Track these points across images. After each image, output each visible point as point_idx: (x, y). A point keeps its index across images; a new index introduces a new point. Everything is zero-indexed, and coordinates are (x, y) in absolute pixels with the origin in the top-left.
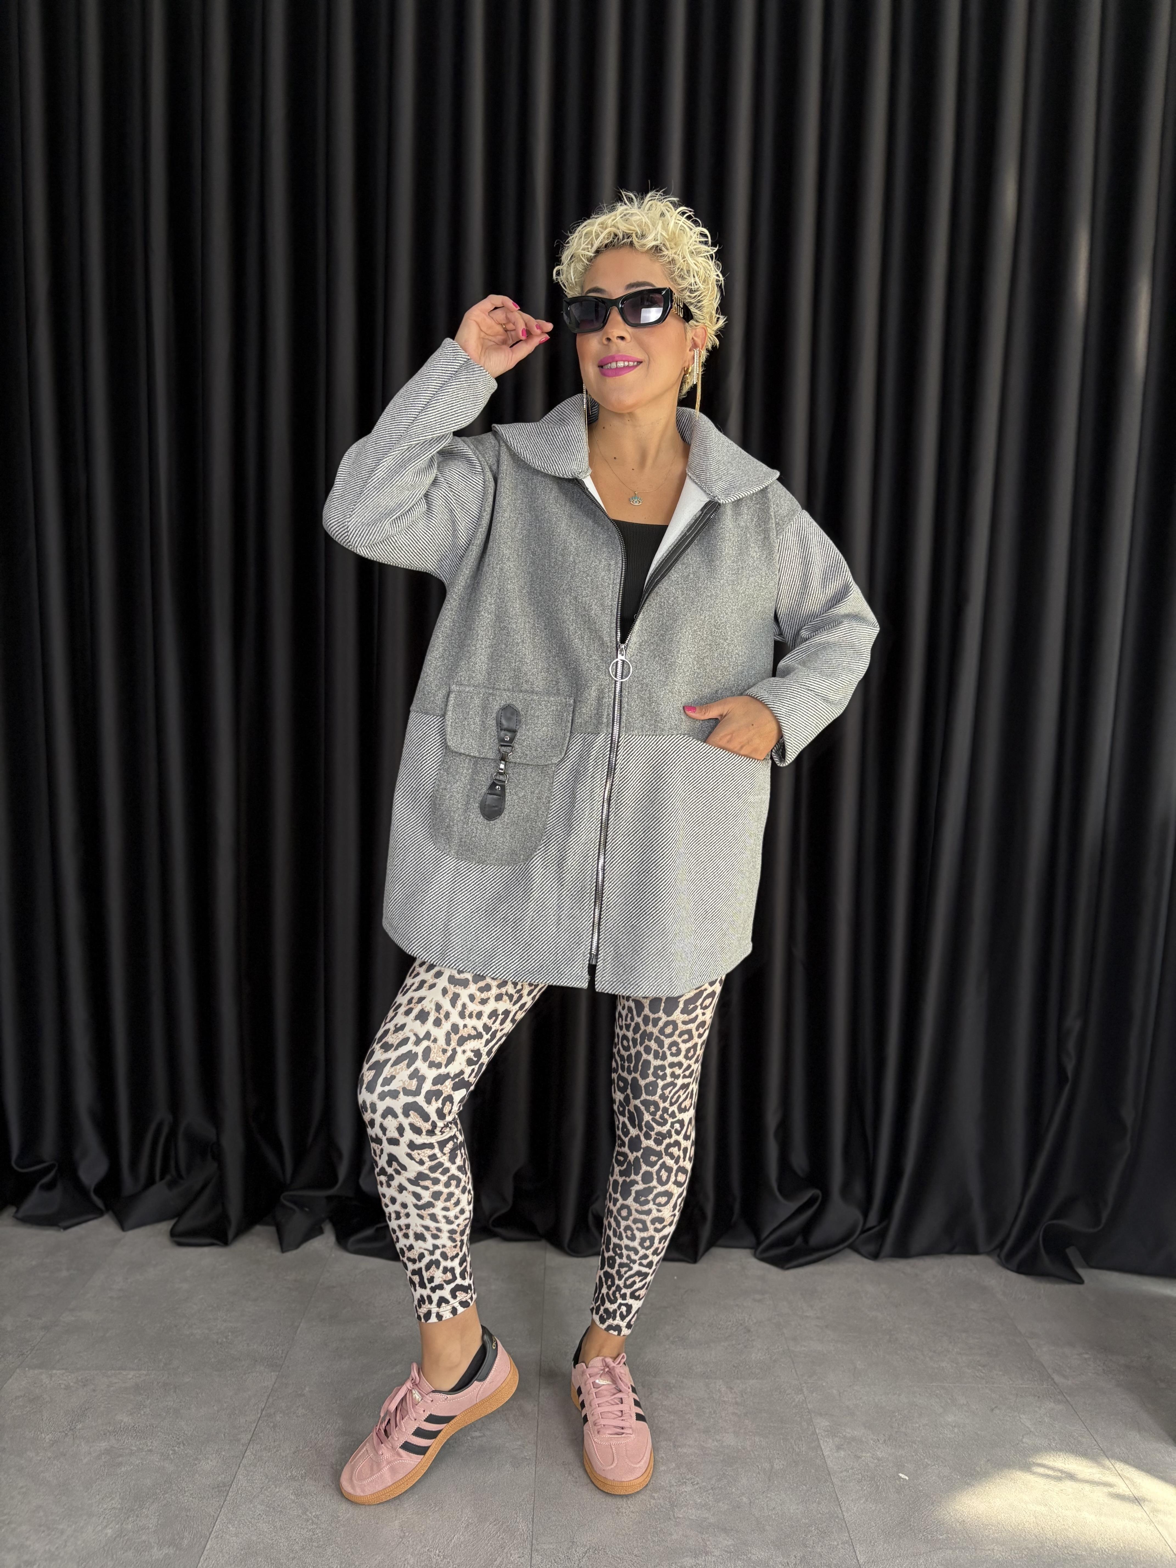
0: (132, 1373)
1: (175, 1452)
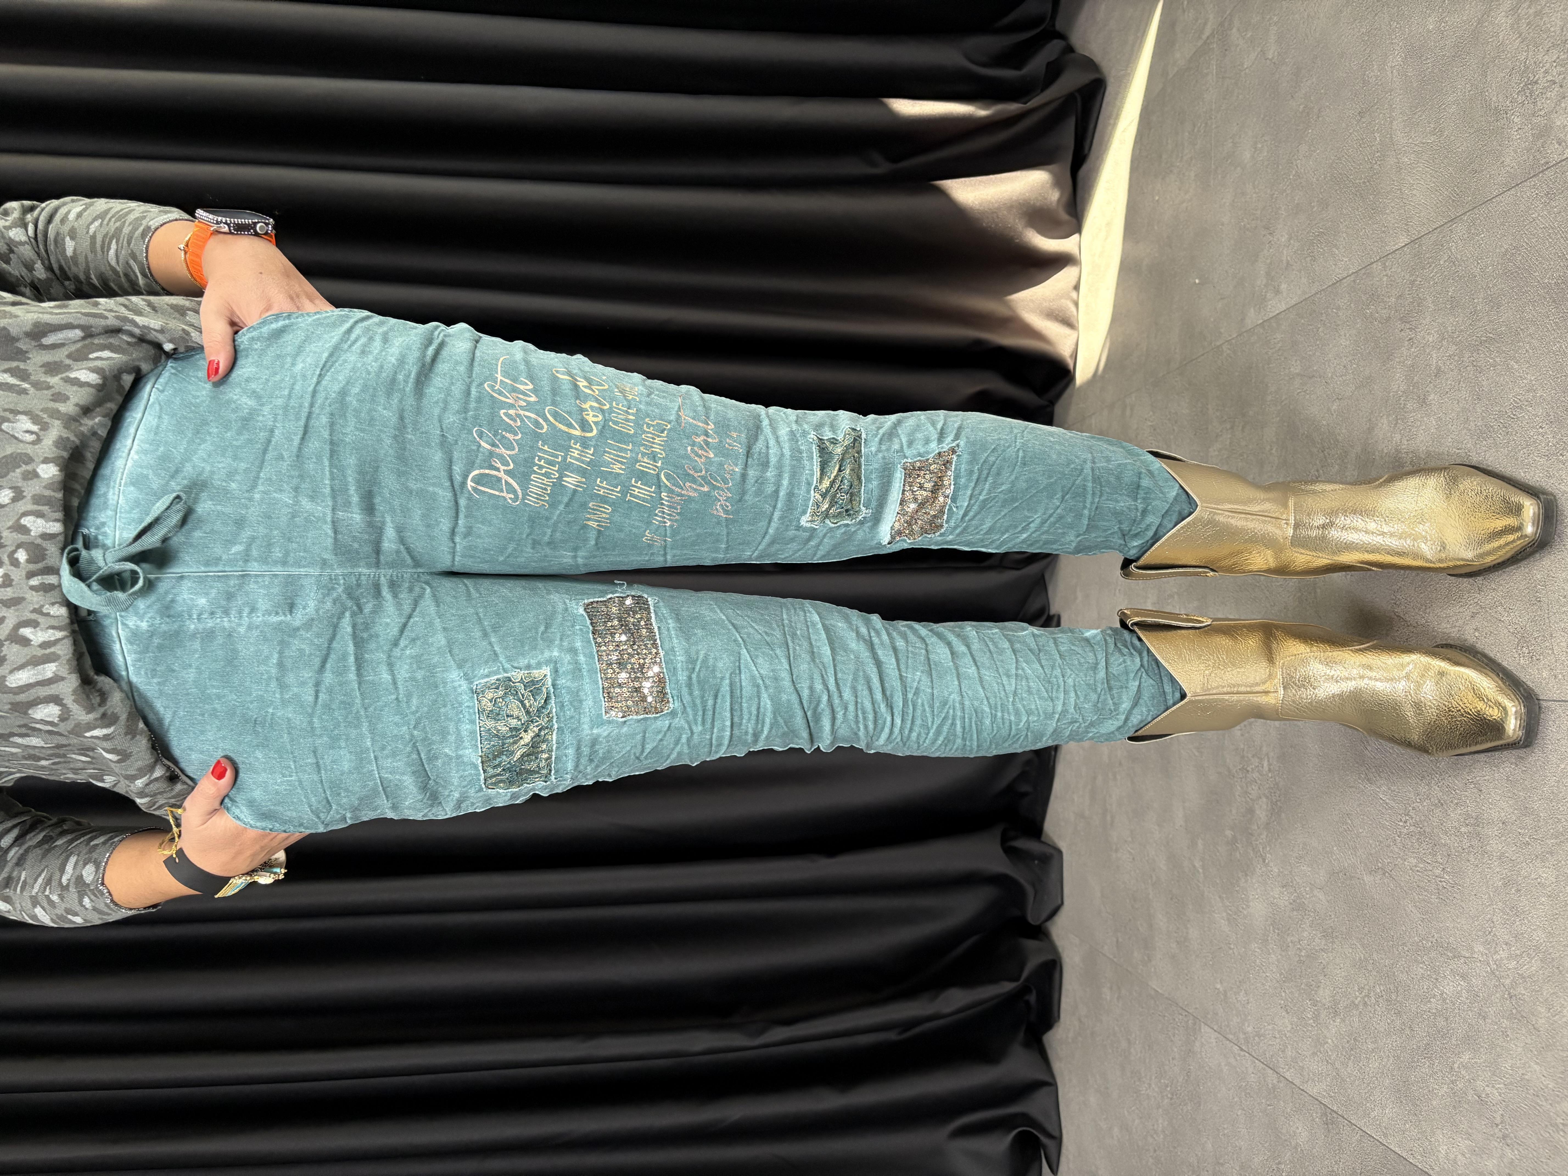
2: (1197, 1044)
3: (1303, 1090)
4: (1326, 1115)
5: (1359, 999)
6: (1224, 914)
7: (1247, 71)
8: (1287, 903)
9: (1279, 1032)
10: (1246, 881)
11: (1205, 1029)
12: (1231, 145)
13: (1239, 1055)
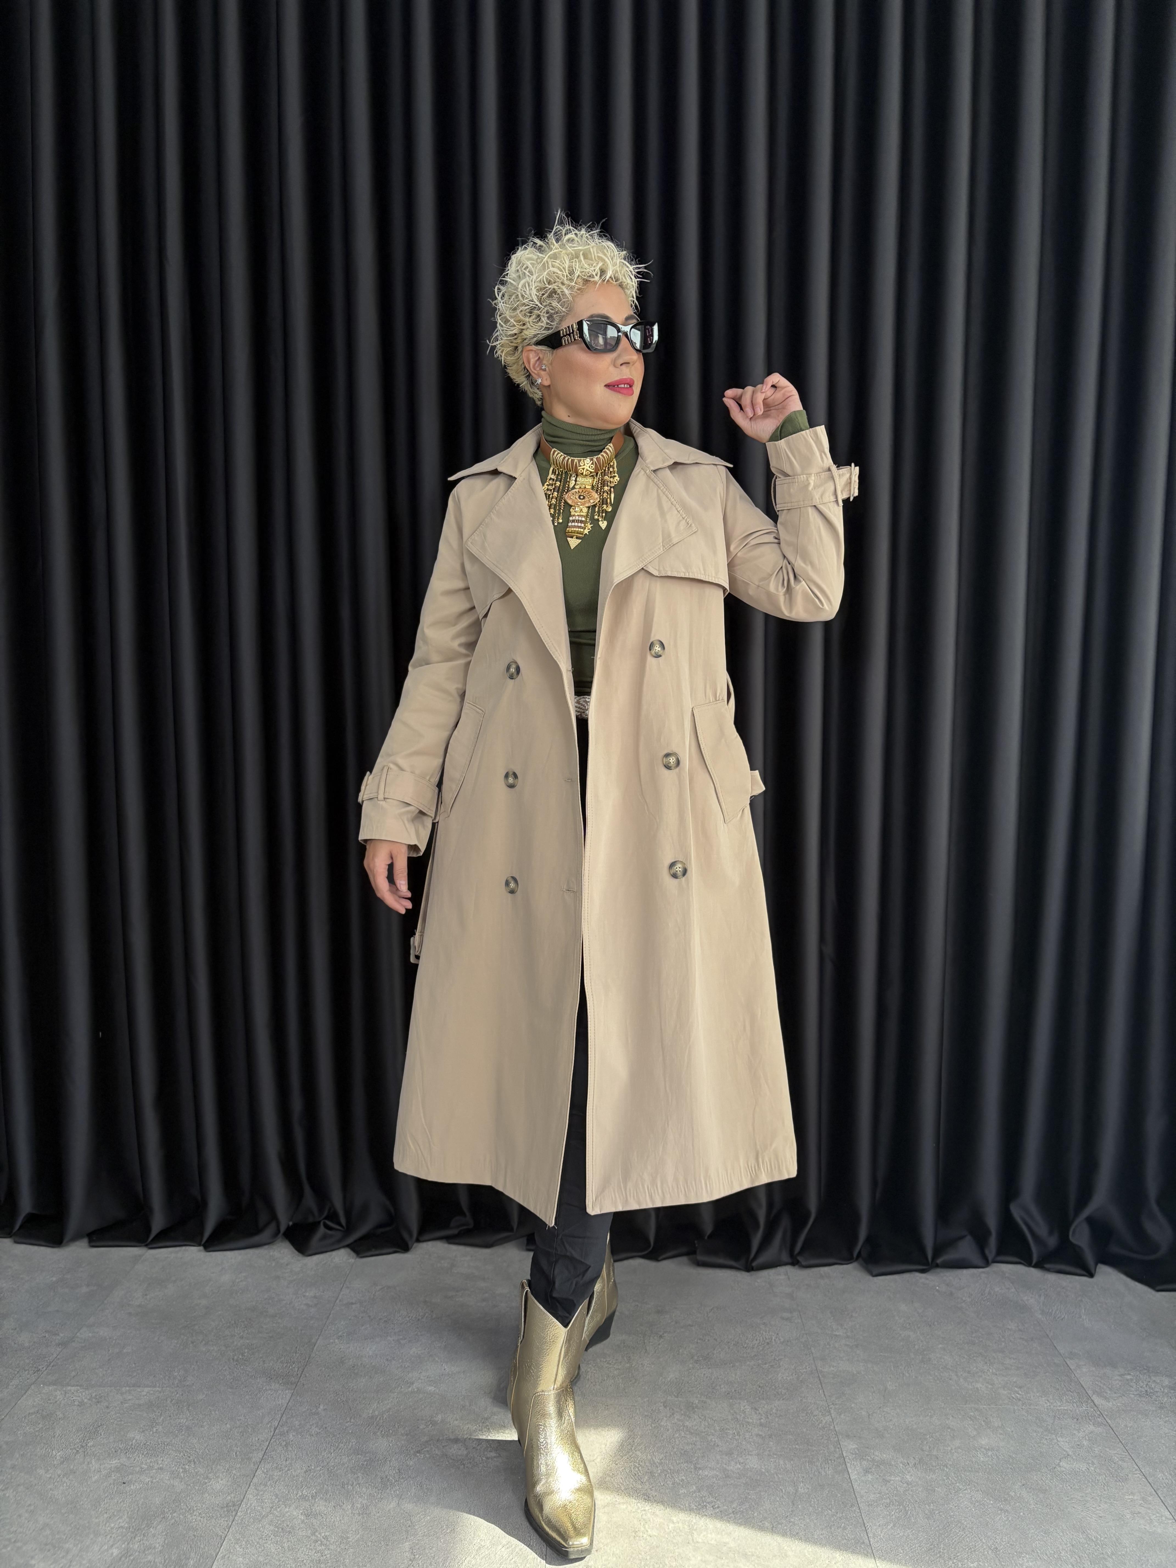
0: (146, 1390)
1: (185, 1471)
2: (277, 1386)
3: (250, 1486)
4: (234, 1505)
5: (319, 1536)
6: (377, 1413)
7: (1055, 1441)
8: (387, 1473)
9: (291, 1464)
10: (402, 1435)
11: (288, 1393)
12: (996, 1425)
13: (270, 1426)
